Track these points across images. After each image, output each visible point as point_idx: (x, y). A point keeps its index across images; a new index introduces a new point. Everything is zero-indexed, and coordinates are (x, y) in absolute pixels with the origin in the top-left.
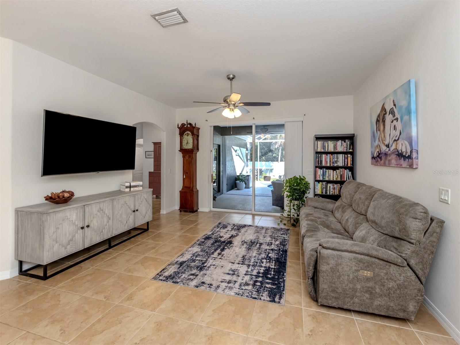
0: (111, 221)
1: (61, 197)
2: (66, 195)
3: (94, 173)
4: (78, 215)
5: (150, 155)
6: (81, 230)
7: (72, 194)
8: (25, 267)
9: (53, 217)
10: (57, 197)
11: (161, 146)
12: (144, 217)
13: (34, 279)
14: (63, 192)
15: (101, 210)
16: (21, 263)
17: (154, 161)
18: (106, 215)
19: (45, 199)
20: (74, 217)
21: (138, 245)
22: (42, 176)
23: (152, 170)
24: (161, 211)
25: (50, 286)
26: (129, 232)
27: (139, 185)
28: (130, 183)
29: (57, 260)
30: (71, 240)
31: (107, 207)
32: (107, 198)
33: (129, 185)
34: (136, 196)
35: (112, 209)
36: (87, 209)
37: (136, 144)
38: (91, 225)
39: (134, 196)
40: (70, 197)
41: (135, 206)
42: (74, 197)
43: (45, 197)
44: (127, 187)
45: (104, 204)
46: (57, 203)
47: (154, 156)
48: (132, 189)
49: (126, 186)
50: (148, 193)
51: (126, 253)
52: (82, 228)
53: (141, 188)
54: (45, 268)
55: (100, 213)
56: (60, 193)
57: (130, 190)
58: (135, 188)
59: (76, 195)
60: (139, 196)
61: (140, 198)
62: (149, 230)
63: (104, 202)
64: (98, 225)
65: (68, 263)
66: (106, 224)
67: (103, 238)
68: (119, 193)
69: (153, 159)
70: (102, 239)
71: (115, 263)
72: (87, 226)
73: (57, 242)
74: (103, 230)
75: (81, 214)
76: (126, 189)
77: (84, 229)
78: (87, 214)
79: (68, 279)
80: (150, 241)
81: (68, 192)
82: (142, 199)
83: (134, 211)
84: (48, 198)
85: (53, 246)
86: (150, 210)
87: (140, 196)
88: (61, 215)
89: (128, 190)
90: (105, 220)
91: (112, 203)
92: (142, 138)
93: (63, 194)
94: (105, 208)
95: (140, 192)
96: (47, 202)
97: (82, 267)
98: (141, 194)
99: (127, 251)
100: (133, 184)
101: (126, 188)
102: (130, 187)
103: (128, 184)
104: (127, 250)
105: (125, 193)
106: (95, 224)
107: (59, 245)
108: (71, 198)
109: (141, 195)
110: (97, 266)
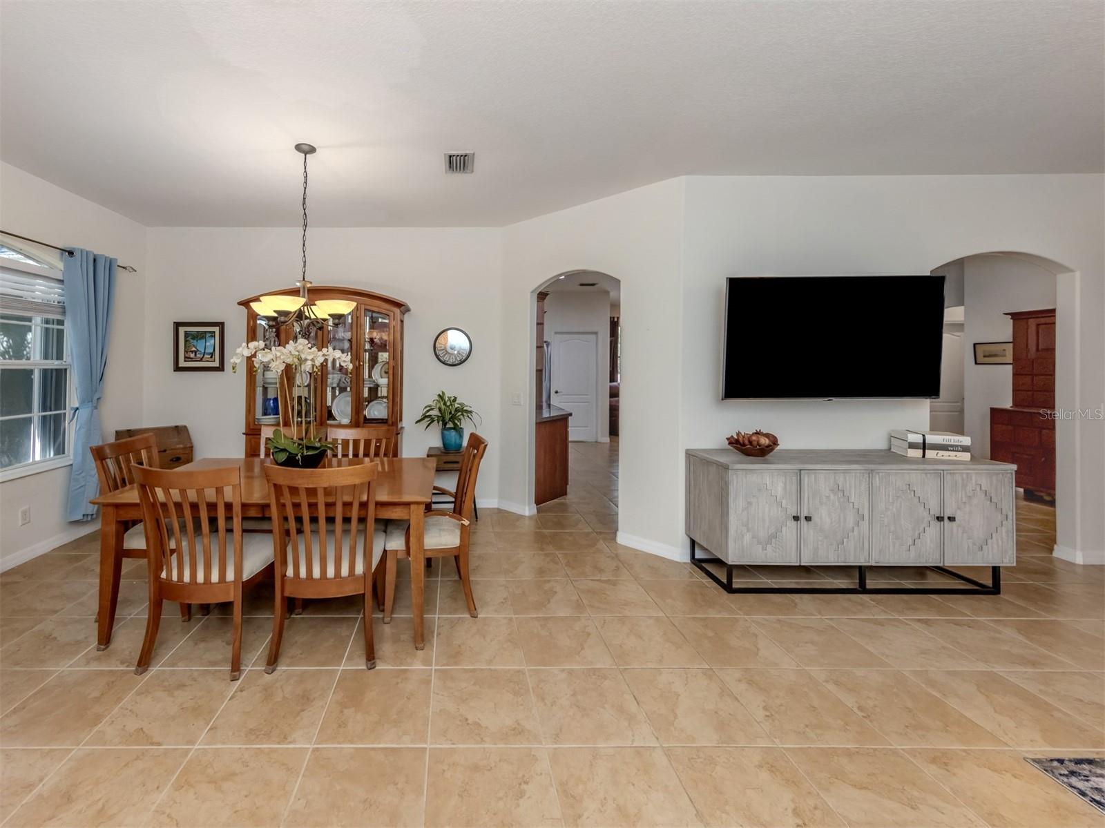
0: (865, 525)
1: (755, 443)
2: (764, 441)
3: (821, 400)
4: (788, 487)
5: (995, 355)
6: (794, 523)
7: (774, 442)
8: (699, 555)
9: (742, 480)
10: (747, 442)
11: (1055, 323)
12: (981, 548)
13: (711, 580)
14: (757, 433)
15: (837, 489)
16: (693, 543)
17: (1015, 375)
18: (851, 505)
19: (727, 442)
20: (779, 489)
21: (957, 623)
22: (722, 399)
23: (1007, 403)
24: (1055, 546)
25: (740, 609)
26: (920, 571)
27: (957, 446)
28: (924, 436)
29: (748, 566)
30: (774, 536)
31: (855, 487)
32: (857, 464)
33: (921, 441)
34: (948, 478)
35: (867, 494)
36: (805, 480)
37: (945, 322)
38: (815, 519)
39: (941, 475)
40: (771, 446)
41: (942, 504)
42: (778, 448)
43: (728, 439)
44: (912, 446)
45: (847, 478)
46: (747, 453)
47: (1013, 360)
48: (930, 454)
49: (909, 441)
50: (998, 474)
51: (917, 626)
52: (796, 518)
53: (966, 456)
54: (731, 570)
55: (836, 497)
56: (753, 434)
57: (924, 456)
58: (941, 453)
59: (783, 445)
60: (958, 478)
61: (964, 486)
62: (1001, 596)
63: (846, 471)
64: (831, 523)
65: (766, 581)
66: (853, 528)
67: (845, 559)
68: (887, 456)
69: (1011, 366)
70: (843, 560)
71: (882, 637)
72: (806, 518)
73: (748, 531)
74: (845, 540)
75: (794, 487)
76: (909, 450)
77: (799, 522)
78: (806, 491)
79: (769, 613)
80: (1009, 633)
81: (767, 435)
82: (969, 488)
83: (940, 519)
84: (733, 441)
85: (743, 536)
86: (1007, 532)
87: (963, 480)
88: (754, 478)
89: (917, 453)
90: (851, 519)
91: (868, 479)
92: (963, 305)
93: (758, 437)
94: (850, 487)
95: (961, 467)
96: (730, 447)
97: (796, 604)
98: (967, 473)
99: (919, 624)
100: (932, 439)
101: (909, 448)
102: (924, 446)
103: (917, 439)
104: (919, 620)
105: (904, 459)
106: (823, 516)
107: (753, 538)
108: (773, 449)
109: (965, 476)
110: (831, 619)
